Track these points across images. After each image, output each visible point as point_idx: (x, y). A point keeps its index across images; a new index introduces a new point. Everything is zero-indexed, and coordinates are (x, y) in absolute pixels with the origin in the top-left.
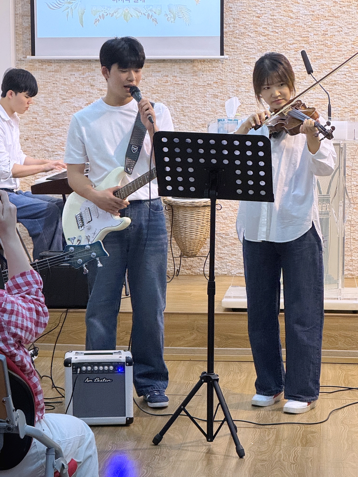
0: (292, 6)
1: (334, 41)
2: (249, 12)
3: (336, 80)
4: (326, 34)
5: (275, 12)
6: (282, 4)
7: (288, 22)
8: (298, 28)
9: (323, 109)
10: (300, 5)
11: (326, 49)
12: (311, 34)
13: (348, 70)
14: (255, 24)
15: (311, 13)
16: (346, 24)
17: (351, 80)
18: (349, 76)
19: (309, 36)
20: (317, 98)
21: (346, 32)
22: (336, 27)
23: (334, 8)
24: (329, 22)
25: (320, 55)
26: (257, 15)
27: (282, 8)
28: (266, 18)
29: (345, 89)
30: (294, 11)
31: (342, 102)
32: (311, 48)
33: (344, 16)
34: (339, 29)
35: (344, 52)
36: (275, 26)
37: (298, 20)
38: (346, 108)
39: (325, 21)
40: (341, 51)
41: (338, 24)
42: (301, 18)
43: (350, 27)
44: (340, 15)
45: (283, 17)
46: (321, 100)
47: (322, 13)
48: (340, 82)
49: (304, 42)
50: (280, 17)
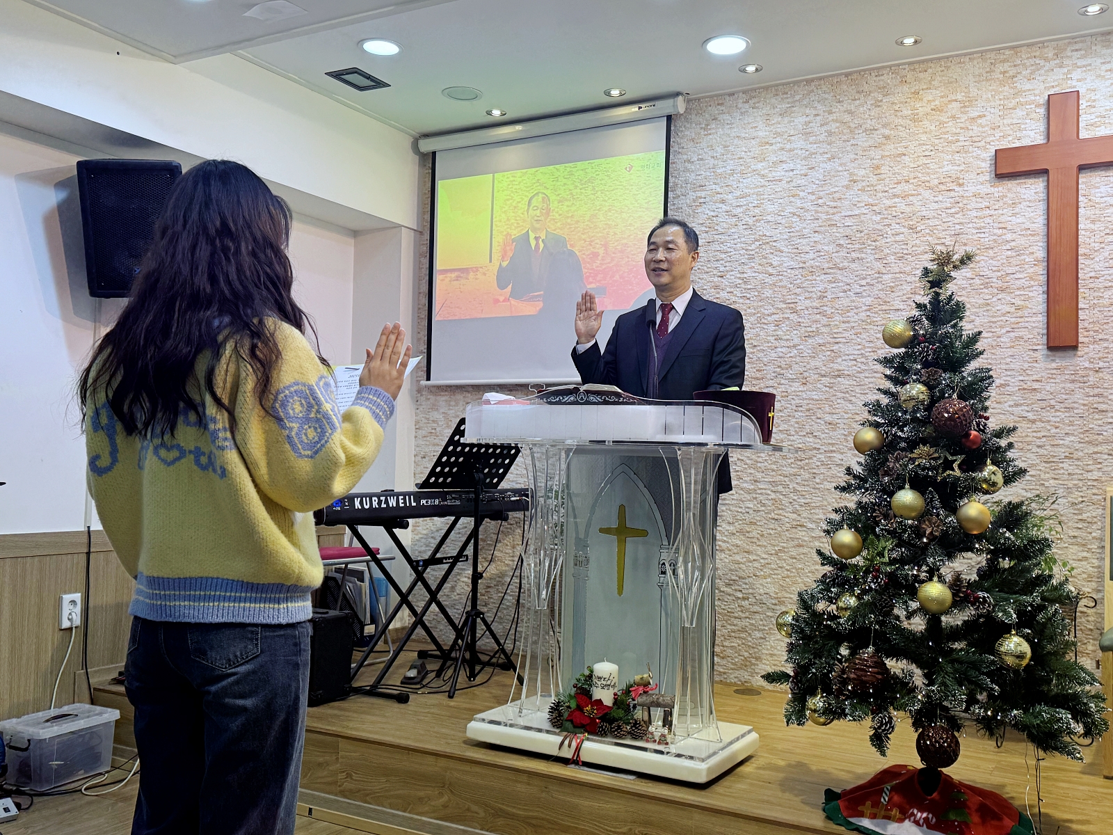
0: (771, 256)
1: (837, 307)
2: (708, 270)
3: (840, 368)
4: (824, 297)
5: (746, 267)
6: (756, 255)
7: (766, 281)
8: (781, 289)
9: (819, 416)
10: (783, 254)
11: (824, 320)
12: (800, 298)
13: (859, 353)
14: (716, 287)
15: (801, 265)
16: (856, 278)
17: (866, 368)
18: (862, 363)
19: (796, 301)
20: (809, 399)
21: (858, 291)
22: (840, 284)
23: (836, 254)
24: (829, 277)
25: (814, 329)
26: (719, 274)
27: (757, 260)
28: (733, 277)
29: (855, 383)
30: (775, 263)
31: (851, 405)
32: (800, 320)
33: (853, 266)
34: (845, 288)
35: (853, 324)
36: (745, 289)
37: (780, 277)
38: (858, 414)
39: (823, 277)
40: (848, 322)
41: (845, 279)
42: (785, 273)
43: (863, 283)
44: (846, 264)
45: (757, 274)
46: (814, 402)
47: (817, 264)
48: (846, 372)
49: (789, 311)
50: (753, 275)
